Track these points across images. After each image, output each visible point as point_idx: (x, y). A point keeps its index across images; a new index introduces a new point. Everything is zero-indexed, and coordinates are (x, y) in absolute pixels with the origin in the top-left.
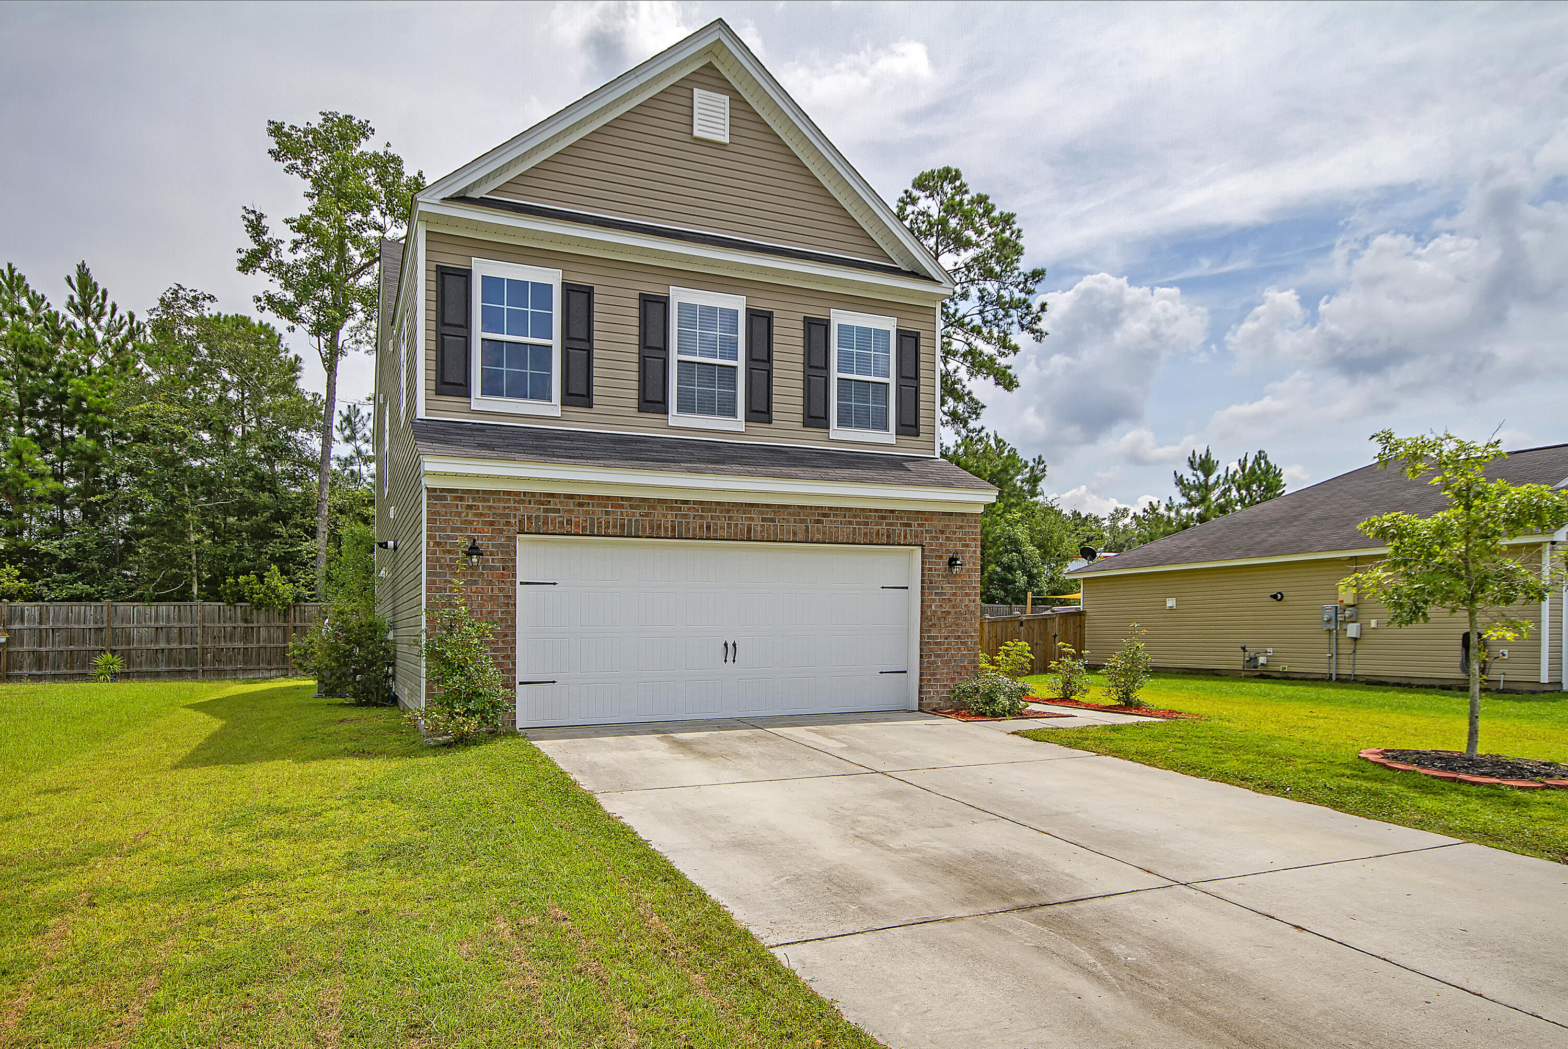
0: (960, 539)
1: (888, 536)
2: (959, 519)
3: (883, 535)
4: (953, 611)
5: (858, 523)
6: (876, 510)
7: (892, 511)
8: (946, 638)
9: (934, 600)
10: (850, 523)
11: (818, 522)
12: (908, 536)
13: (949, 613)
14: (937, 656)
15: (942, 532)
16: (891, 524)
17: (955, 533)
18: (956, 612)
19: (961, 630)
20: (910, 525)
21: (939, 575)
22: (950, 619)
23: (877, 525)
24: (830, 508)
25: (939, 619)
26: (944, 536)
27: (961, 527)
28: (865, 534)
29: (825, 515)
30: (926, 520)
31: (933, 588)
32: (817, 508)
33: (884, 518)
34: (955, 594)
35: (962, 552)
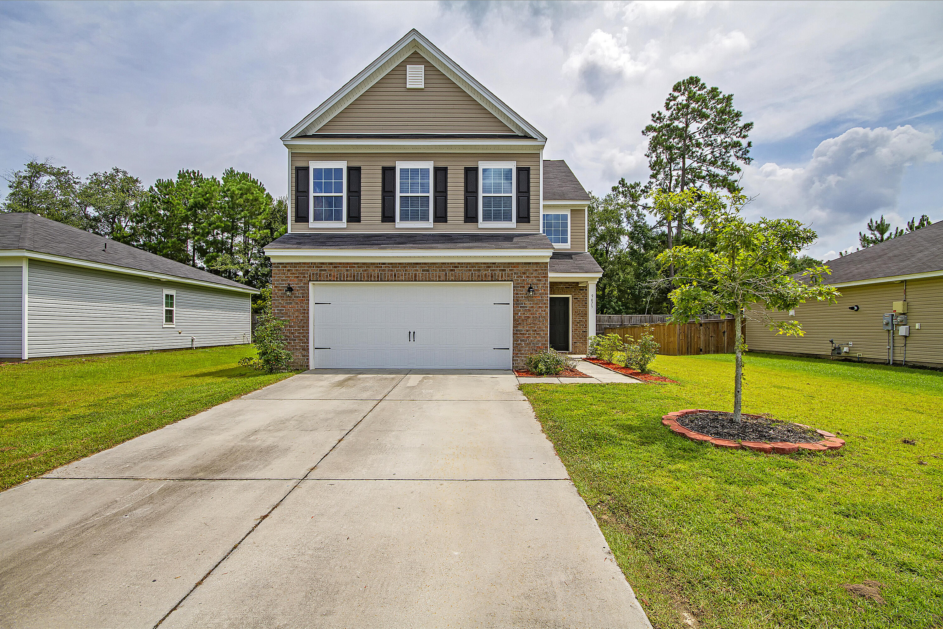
0: (535, 277)
1: (492, 277)
2: (535, 266)
3: (489, 276)
4: (531, 316)
5: (474, 270)
6: (485, 263)
7: (494, 263)
8: (528, 331)
9: (520, 311)
10: (470, 270)
11: (452, 270)
12: (504, 276)
13: (529, 317)
14: (521, 341)
15: (524, 273)
16: (494, 270)
17: (532, 273)
18: (533, 317)
19: (536, 327)
20: (504, 270)
21: (523, 297)
22: (529, 321)
23: (485, 271)
24: (459, 263)
25: (523, 320)
26: (525, 275)
27: (536, 270)
28: (479, 276)
29: (456, 267)
30: (514, 267)
31: (519, 304)
32: (451, 263)
33: (489, 267)
34: (532, 307)
35: (537, 284)
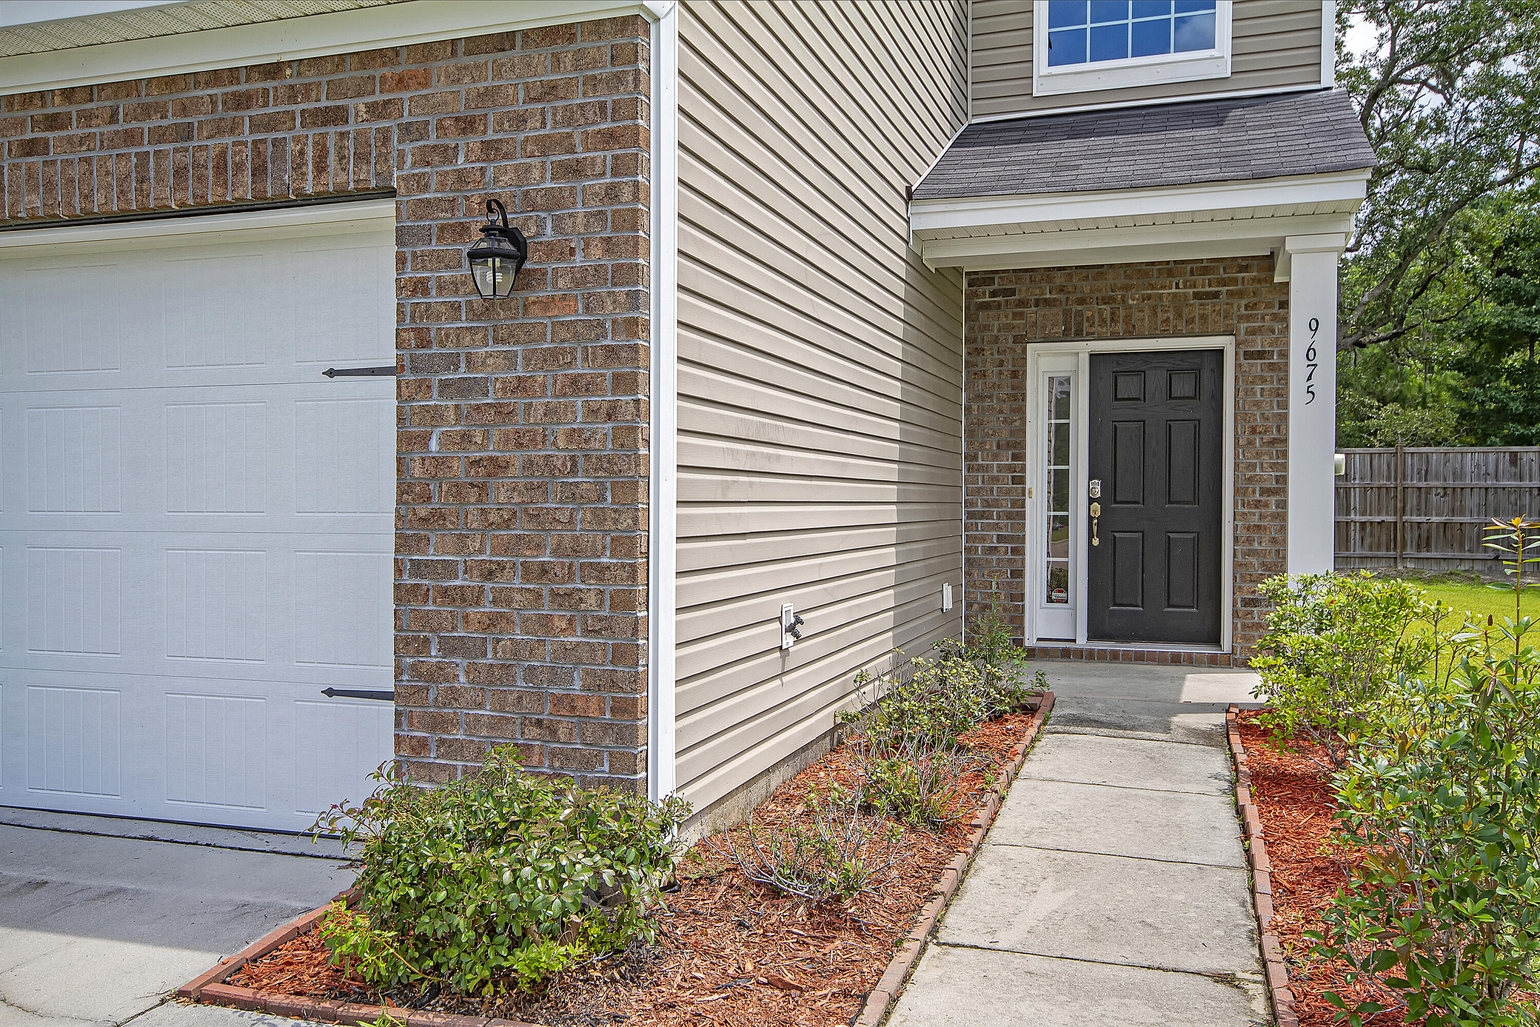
0: (545, 146)
1: (259, 171)
2: (541, 56)
3: (239, 167)
4: (517, 457)
5: (159, 135)
6: (215, 77)
7: (273, 70)
8: (489, 575)
9: (436, 415)
10: (130, 138)
11: (30, 148)
12: (332, 159)
13: (498, 467)
14: (450, 647)
15: (467, 125)
16: (269, 124)
17: (521, 120)
18: (529, 464)
19: (551, 541)
20: (338, 116)
21: (455, 307)
22: (502, 493)
23: (220, 132)
24: (68, 94)
25: (458, 490)
26: (474, 140)
27: (551, 91)
28: (180, 172)
29: (54, 122)
30: (401, 83)
31: (431, 365)
32: (27, 99)
33: (242, 101)
34: (521, 386)
35: (554, 201)
